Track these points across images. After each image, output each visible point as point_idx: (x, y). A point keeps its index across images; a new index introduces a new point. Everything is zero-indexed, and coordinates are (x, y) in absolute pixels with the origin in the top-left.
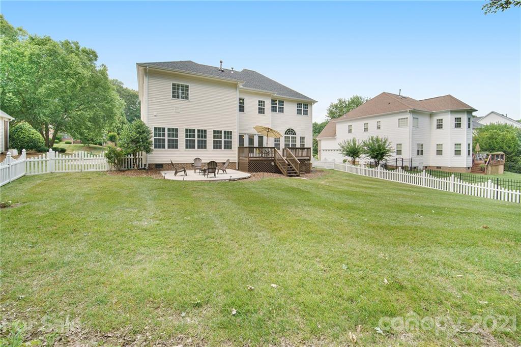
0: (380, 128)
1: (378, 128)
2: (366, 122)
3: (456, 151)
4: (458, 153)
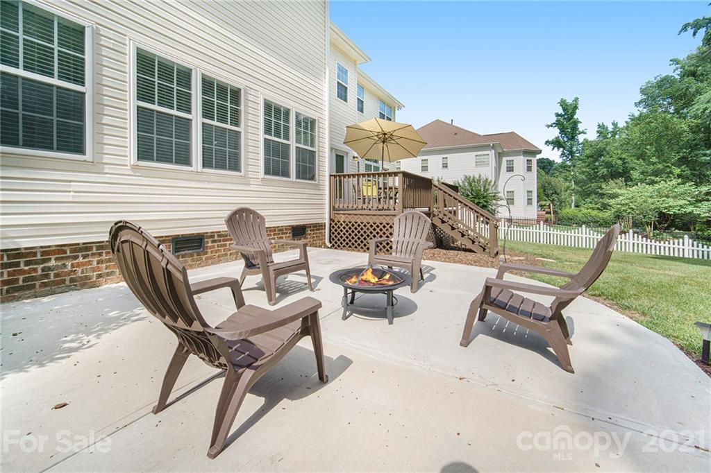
0: (447, 167)
1: (444, 167)
2: (424, 158)
3: (528, 199)
4: (529, 201)
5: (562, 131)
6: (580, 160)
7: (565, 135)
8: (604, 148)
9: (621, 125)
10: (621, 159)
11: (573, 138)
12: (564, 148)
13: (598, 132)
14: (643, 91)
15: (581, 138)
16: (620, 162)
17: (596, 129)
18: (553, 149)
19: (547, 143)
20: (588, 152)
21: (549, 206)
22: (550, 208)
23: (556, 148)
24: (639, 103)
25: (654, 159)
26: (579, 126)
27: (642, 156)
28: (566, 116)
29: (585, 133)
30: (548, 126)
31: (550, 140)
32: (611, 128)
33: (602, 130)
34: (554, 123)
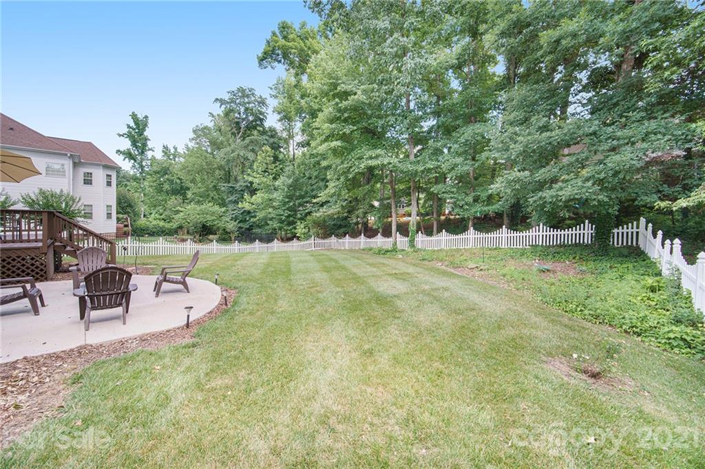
3: (107, 214)
4: (109, 216)
5: (134, 143)
6: (148, 174)
7: (136, 148)
8: (168, 168)
9: (181, 150)
10: (179, 179)
11: (143, 152)
12: (135, 161)
13: (163, 151)
14: (194, 131)
15: (149, 154)
16: (178, 181)
17: (162, 148)
18: (124, 160)
19: (118, 151)
20: (155, 168)
21: (127, 219)
22: (127, 221)
23: (127, 159)
24: (193, 139)
25: (199, 185)
26: (149, 143)
27: (193, 181)
28: (137, 131)
29: (153, 151)
30: (120, 135)
31: (122, 150)
32: (172, 151)
33: (166, 150)
34: (126, 134)
